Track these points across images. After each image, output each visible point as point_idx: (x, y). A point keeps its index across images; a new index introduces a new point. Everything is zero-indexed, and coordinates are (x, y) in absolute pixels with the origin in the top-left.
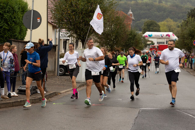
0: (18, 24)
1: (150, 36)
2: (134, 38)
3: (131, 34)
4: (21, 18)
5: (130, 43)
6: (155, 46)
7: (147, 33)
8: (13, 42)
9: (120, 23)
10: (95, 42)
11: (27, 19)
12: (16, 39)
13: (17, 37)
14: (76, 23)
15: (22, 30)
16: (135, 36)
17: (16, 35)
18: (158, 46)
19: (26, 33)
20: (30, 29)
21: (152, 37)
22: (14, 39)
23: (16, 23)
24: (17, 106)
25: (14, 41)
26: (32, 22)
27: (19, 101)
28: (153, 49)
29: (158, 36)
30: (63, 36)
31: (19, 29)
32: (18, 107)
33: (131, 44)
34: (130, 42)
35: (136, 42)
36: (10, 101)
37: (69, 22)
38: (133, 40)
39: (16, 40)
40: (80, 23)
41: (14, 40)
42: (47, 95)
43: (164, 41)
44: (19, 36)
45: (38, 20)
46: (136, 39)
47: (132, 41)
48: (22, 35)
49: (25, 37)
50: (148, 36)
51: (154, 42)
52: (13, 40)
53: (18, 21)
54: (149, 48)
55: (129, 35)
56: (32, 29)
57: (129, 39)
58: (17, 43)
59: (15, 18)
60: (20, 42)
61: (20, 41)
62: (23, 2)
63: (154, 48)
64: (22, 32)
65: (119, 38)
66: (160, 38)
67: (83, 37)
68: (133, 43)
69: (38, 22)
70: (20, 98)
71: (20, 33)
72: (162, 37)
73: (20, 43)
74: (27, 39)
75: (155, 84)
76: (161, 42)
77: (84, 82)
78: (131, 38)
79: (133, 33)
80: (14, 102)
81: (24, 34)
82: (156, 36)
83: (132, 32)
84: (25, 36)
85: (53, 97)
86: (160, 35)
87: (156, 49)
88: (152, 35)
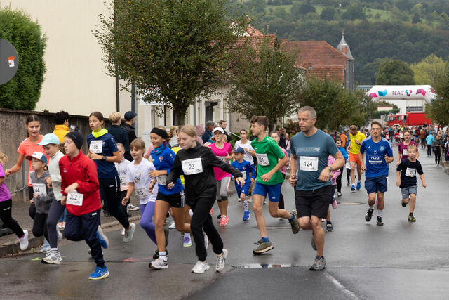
1: (381, 94)
2: (332, 99)
3: (326, 92)
5: (323, 112)
6: (398, 116)
12: (10, 107)
13: (9, 102)
15: (26, 87)
16: (335, 95)
17: (7, 99)
18: (405, 117)
22: (5, 107)
28: (396, 122)
29: (399, 93)
33: (326, 113)
34: (324, 108)
35: (338, 108)
38: (331, 104)
39: (10, 111)
43: (420, 103)
44: (17, 101)
46: (337, 101)
47: (327, 107)
49: (37, 104)
50: (377, 94)
51: (399, 107)
54: (385, 120)
55: (322, 93)
57: (321, 101)
58: (14, 116)
60: (23, 114)
61: (21, 111)
62: (28, 22)
63: (397, 120)
64: (26, 91)
66: (405, 99)
68: (330, 111)
72: (409, 95)
73: (21, 117)
76: (413, 107)
78: (326, 101)
79: (329, 88)
81: (29, 96)
82: (394, 93)
83: (327, 87)
84: (37, 100)
86: (404, 92)
87: (401, 122)
88: (386, 93)
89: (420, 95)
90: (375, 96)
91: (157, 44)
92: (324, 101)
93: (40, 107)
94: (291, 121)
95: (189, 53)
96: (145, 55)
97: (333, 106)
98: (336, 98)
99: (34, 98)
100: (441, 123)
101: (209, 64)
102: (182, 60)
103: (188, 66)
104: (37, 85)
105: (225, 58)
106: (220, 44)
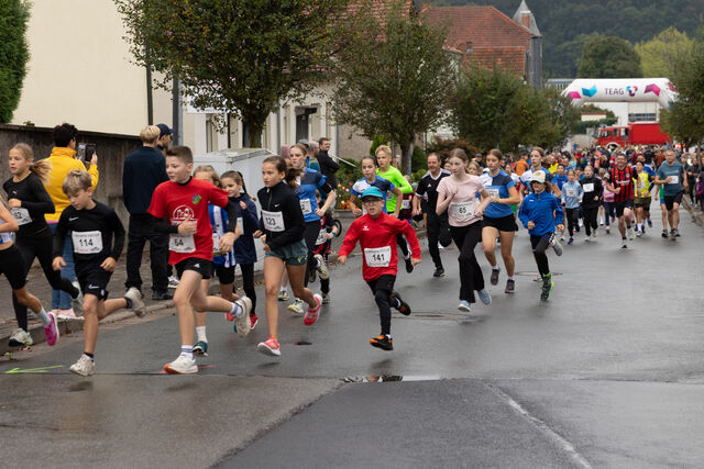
1: (587, 93)
2: (506, 102)
3: (496, 89)
5: (492, 123)
6: (615, 130)
16: (510, 94)
18: (626, 130)
21: (596, 96)
28: (611, 140)
29: (616, 92)
33: (496, 125)
34: (493, 116)
35: (516, 116)
38: (503, 110)
43: (651, 108)
46: (513, 106)
47: (498, 115)
50: (581, 93)
51: (616, 115)
54: (595, 136)
55: (489, 91)
57: (487, 105)
63: (613, 135)
66: (624, 101)
68: (502, 122)
72: (633, 95)
76: (639, 115)
79: (501, 84)
82: (608, 91)
83: (497, 82)
86: (625, 90)
87: (619, 139)
88: (595, 91)
89: (651, 94)
90: (577, 95)
91: (215, 13)
92: (494, 104)
93: (19, 118)
94: (437, 138)
95: (269, 26)
96: (194, 30)
97: (507, 113)
98: (512, 101)
99: (9, 103)
100: (686, 140)
101: (301, 45)
102: (257, 38)
103: (267, 48)
104: (14, 81)
105: (329, 35)
106: (320, 12)
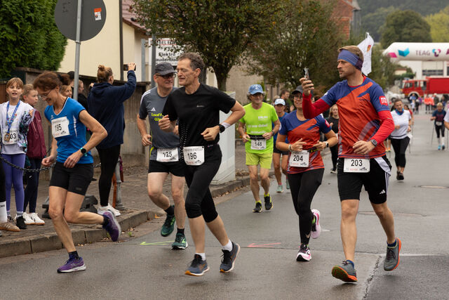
0: (40, 27)
1: (402, 53)
4: (49, 11)
6: (416, 82)
7: (395, 47)
8: (27, 76)
9: (322, 20)
10: (253, 74)
11: (67, 11)
12: (38, 67)
13: (38, 61)
14: (200, 22)
15: (53, 42)
17: (35, 57)
18: (425, 83)
19: (62, 52)
20: (75, 39)
21: (408, 55)
22: (32, 67)
23: (34, 24)
24: (43, 251)
25: (30, 73)
26: (79, 20)
27: (48, 236)
28: (413, 90)
29: (424, 53)
30: (166, 57)
31: (45, 41)
32: (46, 253)
36: (24, 239)
37: (180, 19)
39: (35, 71)
40: (210, 20)
41: (32, 70)
42: (125, 220)
44: (46, 60)
45: (96, 13)
48: (52, 58)
49: (62, 63)
50: (397, 54)
51: (414, 71)
52: (28, 69)
53: (41, 18)
54: (401, 87)
56: (81, 40)
59: (32, 10)
63: (414, 86)
64: (53, 48)
65: (318, 61)
66: (430, 60)
67: (220, 60)
69: (97, 19)
70: (49, 230)
71: (47, 51)
72: (436, 55)
74: (65, 67)
75: (420, 186)
76: (434, 71)
77: (224, 184)
80: (35, 241)
81: (57, 53)
82: (418, 53)
84: (61, 59)
85: (140, 224)
86: (431, 52)
87: (419, 89)
88: (407, 52)
90: (394, 55)
103: (238, 19)
